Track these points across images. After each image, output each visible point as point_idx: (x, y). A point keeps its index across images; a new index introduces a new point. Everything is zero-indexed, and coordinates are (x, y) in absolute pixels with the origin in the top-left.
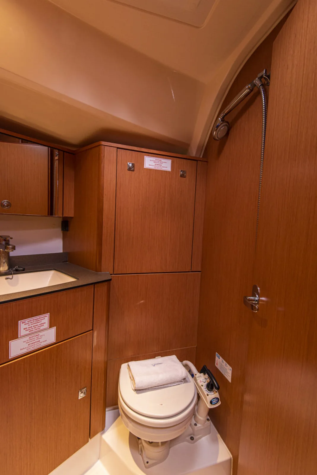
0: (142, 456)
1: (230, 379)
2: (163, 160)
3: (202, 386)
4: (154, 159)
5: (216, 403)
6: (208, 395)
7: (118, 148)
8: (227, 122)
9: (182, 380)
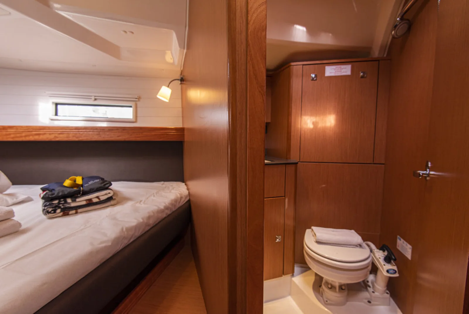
0: (323, 298)
1: (409, 257)
2: (343, 67)
3: (380, 258)
4: (334, 67)
5: (393, 273)
6: (384, 265)
7: (303, 65)
8: (408, 20)
9: (358, 245)
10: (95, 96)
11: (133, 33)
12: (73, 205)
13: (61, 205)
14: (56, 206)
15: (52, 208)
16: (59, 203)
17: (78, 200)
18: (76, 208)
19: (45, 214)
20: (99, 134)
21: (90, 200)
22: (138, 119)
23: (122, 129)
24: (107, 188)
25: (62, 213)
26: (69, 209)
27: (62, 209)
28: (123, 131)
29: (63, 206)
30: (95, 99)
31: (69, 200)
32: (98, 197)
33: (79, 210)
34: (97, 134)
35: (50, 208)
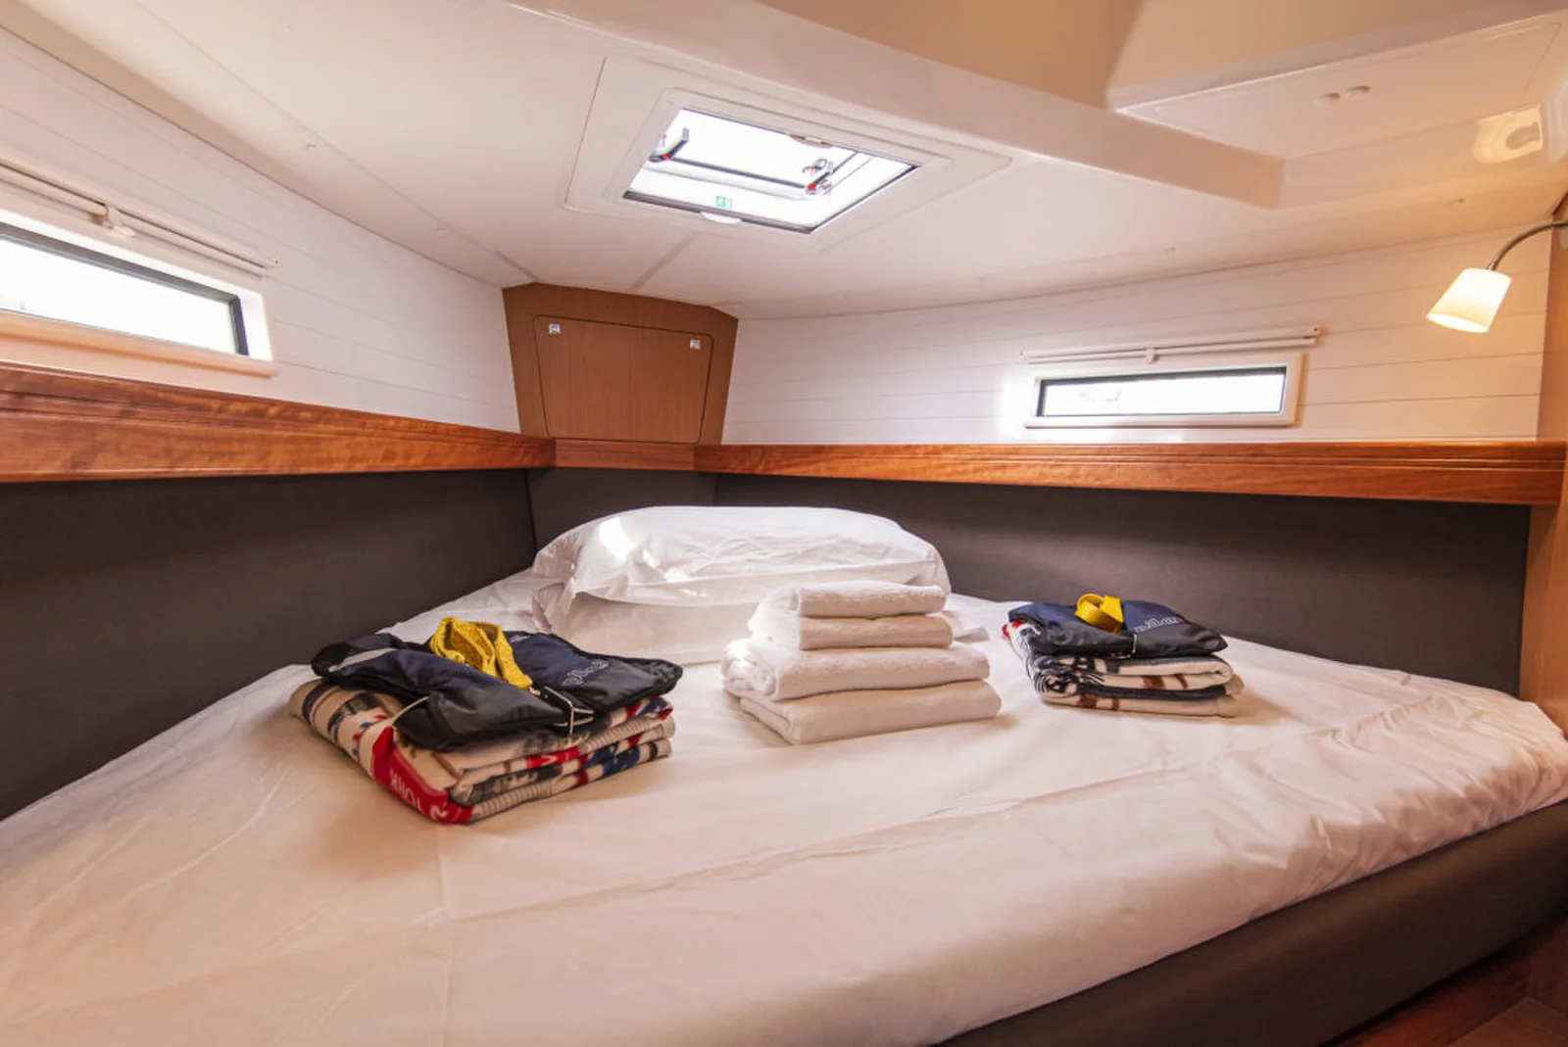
10: (1156, 348)
11: (1365, 89)
12: (1110, 681)
13: (1079, 674)
14: (1066, 675)
15: (1059, 676)
16: (1074, 667)
17: (1124, 670)
18: (1114, 694)
19: (1040, 689)
20: (1166, 469)
21: (1156, 679)
22: (1308, 413)
23: (1250, 452)
24: (1207, 655)
25: (1077, 698)
26: (1097, 692)
27: (1080, 685)
28: (1251, 459)
29: (1083, 677)
30: (1156, 358)
31: (1101, 666)
32: (1179, 676)
33: (1124, 703)
34: (1160, 470)
35: (1053, 674)
